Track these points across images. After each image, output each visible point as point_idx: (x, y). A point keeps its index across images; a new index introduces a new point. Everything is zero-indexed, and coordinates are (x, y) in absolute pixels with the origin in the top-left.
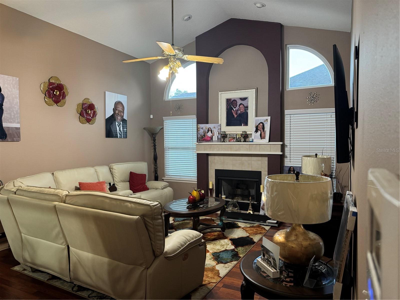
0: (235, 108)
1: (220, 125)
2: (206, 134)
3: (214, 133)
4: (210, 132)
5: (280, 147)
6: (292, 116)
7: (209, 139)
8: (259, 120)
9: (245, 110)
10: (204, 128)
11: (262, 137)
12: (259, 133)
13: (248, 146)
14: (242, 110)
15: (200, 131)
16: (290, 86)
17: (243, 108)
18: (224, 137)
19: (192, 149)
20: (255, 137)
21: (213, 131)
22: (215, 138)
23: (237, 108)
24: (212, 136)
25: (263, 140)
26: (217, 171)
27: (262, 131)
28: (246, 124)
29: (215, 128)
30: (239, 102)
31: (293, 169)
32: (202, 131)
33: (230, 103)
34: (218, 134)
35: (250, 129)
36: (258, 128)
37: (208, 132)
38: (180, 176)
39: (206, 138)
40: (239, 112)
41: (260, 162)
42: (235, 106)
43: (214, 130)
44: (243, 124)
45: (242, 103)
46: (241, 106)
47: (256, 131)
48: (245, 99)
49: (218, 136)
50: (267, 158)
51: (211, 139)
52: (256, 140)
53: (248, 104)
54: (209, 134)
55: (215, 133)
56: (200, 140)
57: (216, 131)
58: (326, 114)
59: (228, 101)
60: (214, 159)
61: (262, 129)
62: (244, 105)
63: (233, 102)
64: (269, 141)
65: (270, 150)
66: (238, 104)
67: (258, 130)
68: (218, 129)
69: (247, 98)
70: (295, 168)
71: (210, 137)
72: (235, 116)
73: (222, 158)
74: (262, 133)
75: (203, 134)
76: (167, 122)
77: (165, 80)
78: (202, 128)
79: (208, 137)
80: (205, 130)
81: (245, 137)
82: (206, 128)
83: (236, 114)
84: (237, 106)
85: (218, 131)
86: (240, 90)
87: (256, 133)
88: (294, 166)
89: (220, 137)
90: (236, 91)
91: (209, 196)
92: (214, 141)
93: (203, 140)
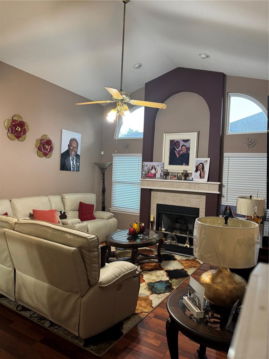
0: (178, 149)
1: (163, 163)
2: (150, 171)
4: (153, 170)
5: (217, 187)
6: (230, 158)
7: (153, 176)
8: (199, 160)
9: (187, 151)
10: (149, 166)
11: (201, 177)
12: (199, 172)
13: (188, 185)
14: (184, 151)
15: (145, 168)
16: (230, 131)
17: (185, 149)
18: (166, 174)
19: (137, 184)
20: (195, 177)
21: (157, 169)
22: (158, 175)
23: (179, 149)
24: (156, 174)
25: (202, 179)
26: (158, 205)
27: (202, 171)
28: (187, 164)
29: (158, 166)
30: (182, 143)
31: (229, 208)
33: (174, 144)
34: (161, 171)
35: (191, 168)
36: (198, 168)
37: (152, 169)
38: (125, 208)
39: (150, 174)
40: (181, 152)
41: (198, 200)
42: (178, 147)
44: (184, 164)
46: (183, 147)
47: (197, 171)
48: (187, 141)
49: (161, 174)
50: (205, 197)
51: (154, 176)
52: (195, 179)
53: (190, 145)
54: (153, 171)
55: (158, 171)
56: (144, 176)
57: (159, 169)
58: (262, 158)
59: (172, 142)
60: (157, 194)
61: (202, 170)
62: (186, 147)
63: (176, 143)
64: (208, 181)
65: (209, 189)
66: (181, 145)
67: (198, 170)
68: (161, 167)
69: (189, 140)
70: (231, 208)
71: (153, 174)
72: (178, 156)
73: (164, 193)
74: (202, 173)
75: (147, 171)
76: (115, 159)
77: (113, 122)
78: (147, 166)
79: (152, 174)
80: (150, 168)
81: (186, 175)
82: (150, 166)
83: (179, 154)
84: (179, 147)
85: (161, 169)
86: (183, 132)
87: (196, 172)
88: (231, 205)
89: (162, 174)
90: (179, 134)
91: (150, 228)
92: (156, 178)
93: (147, 176)
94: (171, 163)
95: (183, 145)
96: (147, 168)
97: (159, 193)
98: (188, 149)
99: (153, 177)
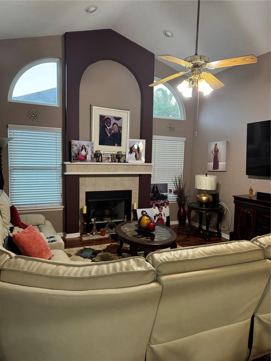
0: (109, 127)
1: (92, 143)
3: (87, 152)
4: (84, 150)
6: (156, 141)
7: (83, 158)
9: (119, 130)
10: (78, 145)
11: (137, 158)
12: (134, 154)
14: (116, 130)
15: (74, 149)
17: (116, 128)
18: (97, 156)
22: (89, 158)
23: (111, 127)
24: (86, 155)
25: (138, 161)
26: (88, 194)
27: (137, 152)
28: (119, 144)
29: (88, 145)
30: (113, 121)
32: (76, 149)
33: (104, 120)
34: (92, 153)
37: (82, 150)
38: (36, 204)
39: (80, 157)
40: (113, 131)
41: (131, 182)
42: (109, 125)
43: (88, 148)
44: (116, 144)
45: (116, 122)
46: (115, 126)
47: (131, 152)
48: (119, 119)
49: (91, 155)
50: (138, 178)
52: (130, 161)
53: (122, 124)
54: (83, 153)
55: (89, 152)
56: (74, 158)
57: (89, 150)
58: (178, 142)
59: (102, 117)
60: (85, 181)
61: (137, 151)
62: (118, 125)
63: (107, 120)
66: (112, 123)
67: (133, 151)
69: (121, 118)
71: (84, 156)
72: (109, 135)
73: (93, 179)
74: (138, 155)
76: (13, 133)
78: (76, 145)
79: (82, 156)
82: (80, 145)
83: (110, 133)
85: (91, 150)
87: (130, 154)
89: (93, 156)
92: (87, 161)
93: (78, 159)
94: (101, 143)
95: (115, 124)
96: (77, 147)
97: (88, 179)
98: (120, 128)
99: (84, 160)
